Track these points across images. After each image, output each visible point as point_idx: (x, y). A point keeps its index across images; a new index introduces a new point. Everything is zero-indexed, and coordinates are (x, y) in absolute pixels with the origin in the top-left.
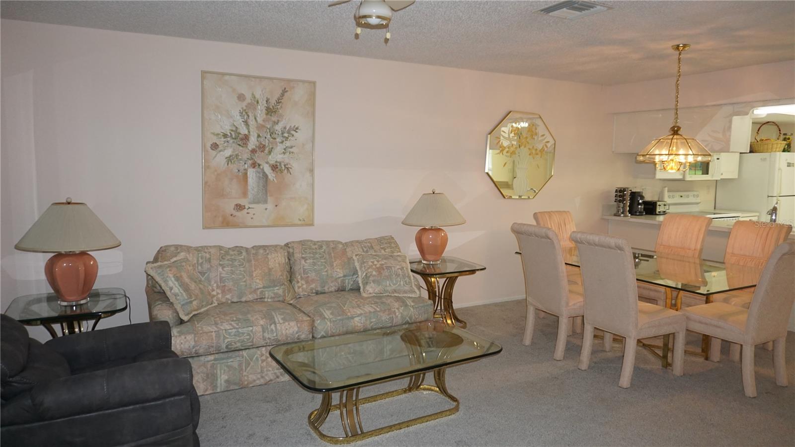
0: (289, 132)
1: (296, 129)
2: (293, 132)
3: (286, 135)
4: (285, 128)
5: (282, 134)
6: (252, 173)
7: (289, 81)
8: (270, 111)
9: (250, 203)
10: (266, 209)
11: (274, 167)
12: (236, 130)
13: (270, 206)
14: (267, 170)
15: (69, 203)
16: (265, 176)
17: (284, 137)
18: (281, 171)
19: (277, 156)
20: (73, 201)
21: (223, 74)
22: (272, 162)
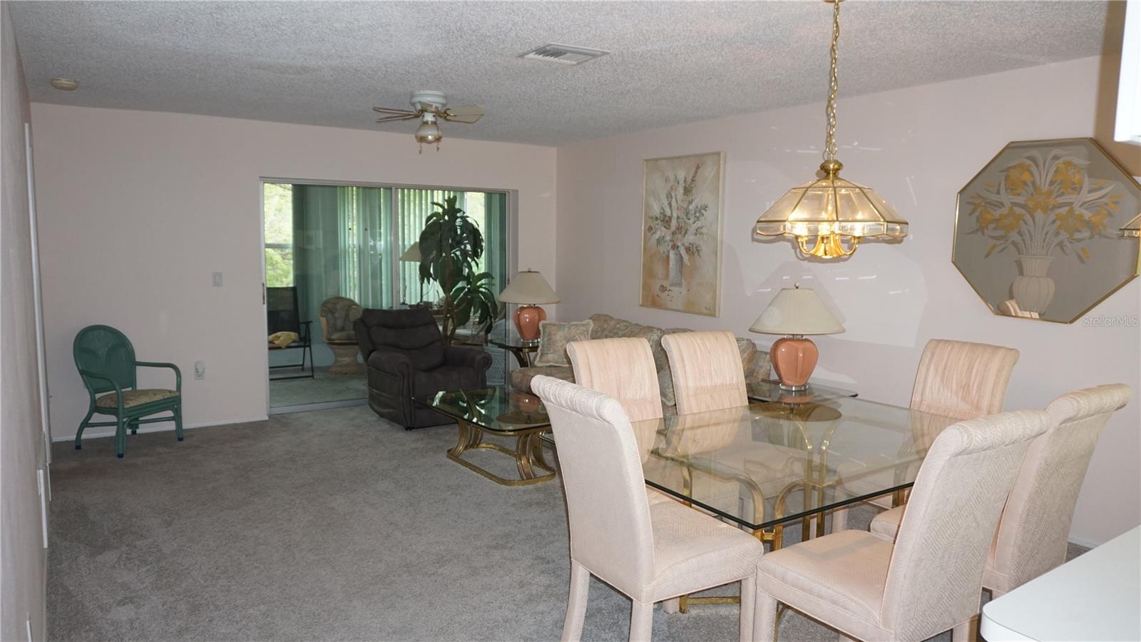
0: (700, 212)
1: (705, 208)
2: (703, 211)
3: (698, 215)
4: (697, 207)
5: (695, 213)
6: (672, 255)
7: (702, 155)
8: (687, 191)
9: (671, 286)
10: (681, 293)
11: (688, 250)
12: (663, 213)
13: (684, 291)
14: (683, 251)
15: (530, 272)
16: (681, 258)
17: (696, 217)
18: (693, 253)
19: (690, 238)
20: (533, 270)
21: (656, 160)
22: (687, 244)
